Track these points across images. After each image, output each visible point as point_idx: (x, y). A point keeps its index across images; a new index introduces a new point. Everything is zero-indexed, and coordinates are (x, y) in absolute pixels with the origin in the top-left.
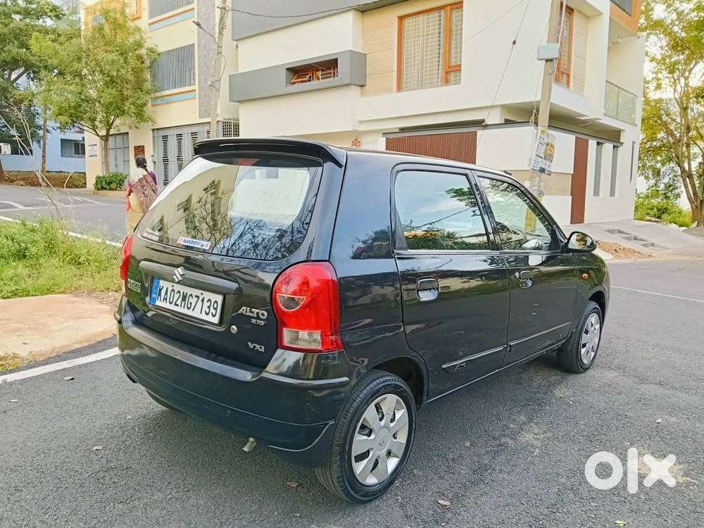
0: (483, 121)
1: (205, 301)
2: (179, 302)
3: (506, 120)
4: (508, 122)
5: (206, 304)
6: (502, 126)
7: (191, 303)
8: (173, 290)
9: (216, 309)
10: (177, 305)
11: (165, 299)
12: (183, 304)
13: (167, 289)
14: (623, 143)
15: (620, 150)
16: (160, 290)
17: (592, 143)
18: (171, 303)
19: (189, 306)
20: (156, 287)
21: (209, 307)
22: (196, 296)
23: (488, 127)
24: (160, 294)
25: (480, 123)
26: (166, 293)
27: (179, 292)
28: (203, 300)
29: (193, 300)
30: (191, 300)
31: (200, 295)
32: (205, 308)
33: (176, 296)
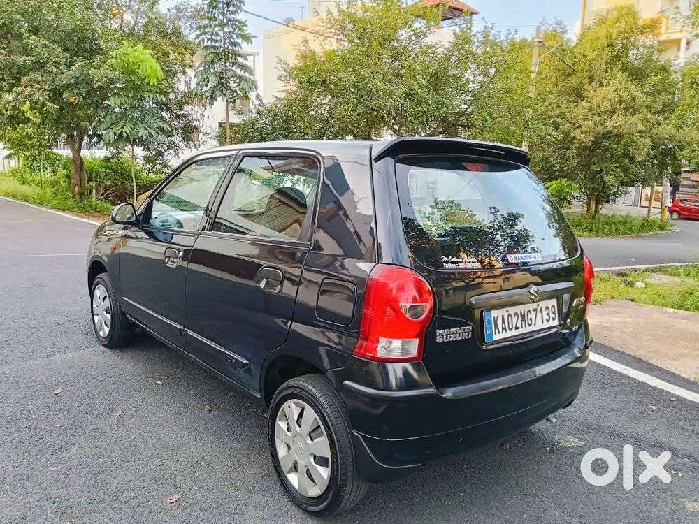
1: (543, 309)
2: (519, 325)
5: (545, 313)
7: (531, 319)
8: (510, 315)
9: (554, 313)
10: (518, 328)
11: (504, 328)
12: (523, 323)
13: (503, 316)
16: (496, 322)
18: (511, 329)
19: (530, 322)
20: (489, 322)
21: (548, 314)
22: (534, 310)
24: (496, 327)
26: (503, 322)
27: (516, 314)
28: (541, 311)
29: (532, 315)
30: (530, 316)
31: (536, 307)
32: (545, 317)
33: (515, 319)
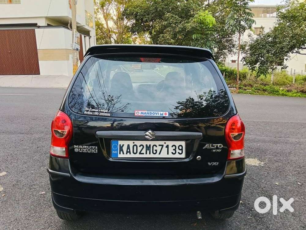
0: (36, 24)
1: (170, 146)
2: (143, 152)
3: (48, 24)
4: (49, 26)
5: (171, 148)
6: (46, 27)
7: (156, 150)
8: (135, 145)
9: (181, 150)
10: (142, 154)
11: (128, 152)
12: (148, 152)
13: (129, 145)
14: (91, 37)
15: (91, 39)
16: (121, 147)
17: (83, 36)
18: (135, 154)
19: (155, 152)
20: (116, 146)
21: (174, 150)
22: (160, 145)
23: (40, 27)
25: (35, 25)
26: (128, 148)
27: (141, 145)
28: (167, 147)
29: (158, 148)
31: (163, 144)
32: (171, 151)
33: (140, 148)
